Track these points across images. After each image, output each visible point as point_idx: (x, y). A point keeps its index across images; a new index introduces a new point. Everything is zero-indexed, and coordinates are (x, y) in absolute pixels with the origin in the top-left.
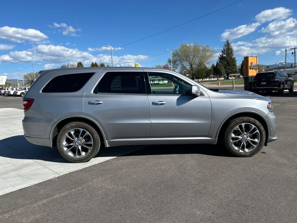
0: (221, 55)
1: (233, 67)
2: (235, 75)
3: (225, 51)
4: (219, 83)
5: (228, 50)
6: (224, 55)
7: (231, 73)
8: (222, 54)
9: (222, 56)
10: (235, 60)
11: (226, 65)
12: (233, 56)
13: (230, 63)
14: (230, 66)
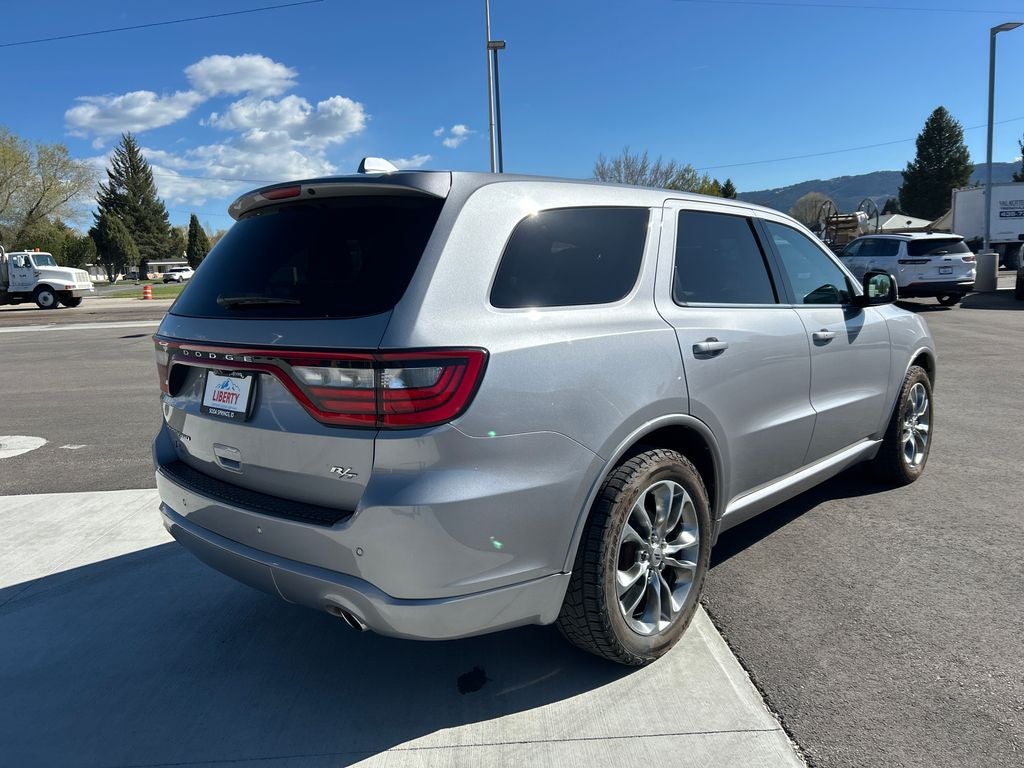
0: (108, 187)
1: (160, 236)
2: (164, 266)
3: (121, 175)
4: (146, 293)
5: (134, 173)
6: (122, 191)
7: (154, 258)
8: (111, 184)
9: (113, 191)
10: (163, 211)
11: (133, 227)
12: (156, 199)
13: (147, 221)
14: (147, 230)
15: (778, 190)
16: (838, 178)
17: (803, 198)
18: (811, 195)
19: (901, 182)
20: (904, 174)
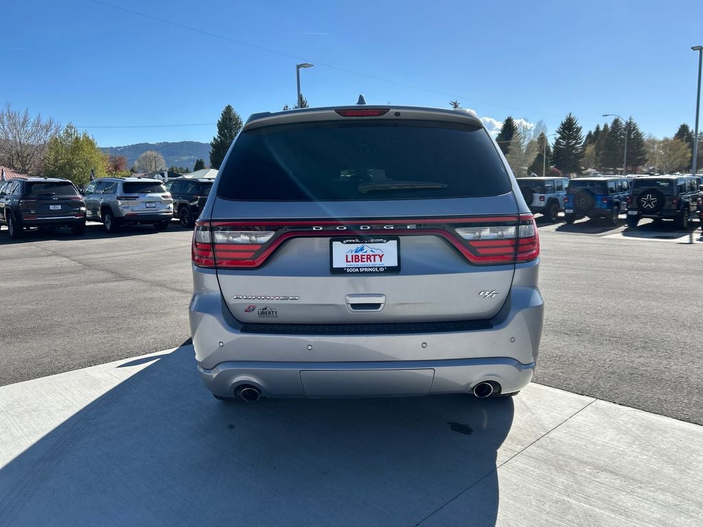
15: (120, 147)
16: (161, 143)
17: (144, 155)
18: (149, 153)
19: (211, 149)
20: (212, 144)
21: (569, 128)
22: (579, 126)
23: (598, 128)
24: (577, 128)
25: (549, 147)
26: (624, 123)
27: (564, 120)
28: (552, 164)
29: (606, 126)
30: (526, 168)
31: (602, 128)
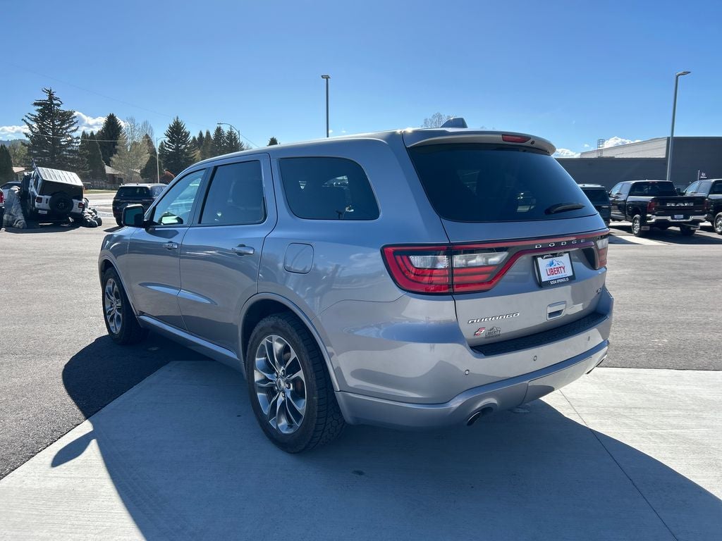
21: (176, 132)
22: (187, 130)
23: (201, 134)
24: (186, 133)
25: (155, 149)
26: (226, 132)
27: (172, 124)
28: (164, 167)
29: (208, 133)
30: (139, 171)
31: (204, 135)
